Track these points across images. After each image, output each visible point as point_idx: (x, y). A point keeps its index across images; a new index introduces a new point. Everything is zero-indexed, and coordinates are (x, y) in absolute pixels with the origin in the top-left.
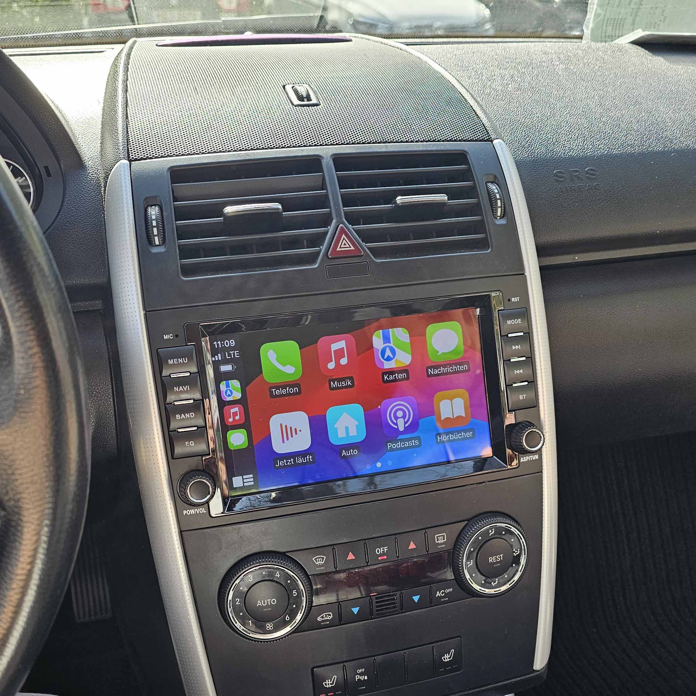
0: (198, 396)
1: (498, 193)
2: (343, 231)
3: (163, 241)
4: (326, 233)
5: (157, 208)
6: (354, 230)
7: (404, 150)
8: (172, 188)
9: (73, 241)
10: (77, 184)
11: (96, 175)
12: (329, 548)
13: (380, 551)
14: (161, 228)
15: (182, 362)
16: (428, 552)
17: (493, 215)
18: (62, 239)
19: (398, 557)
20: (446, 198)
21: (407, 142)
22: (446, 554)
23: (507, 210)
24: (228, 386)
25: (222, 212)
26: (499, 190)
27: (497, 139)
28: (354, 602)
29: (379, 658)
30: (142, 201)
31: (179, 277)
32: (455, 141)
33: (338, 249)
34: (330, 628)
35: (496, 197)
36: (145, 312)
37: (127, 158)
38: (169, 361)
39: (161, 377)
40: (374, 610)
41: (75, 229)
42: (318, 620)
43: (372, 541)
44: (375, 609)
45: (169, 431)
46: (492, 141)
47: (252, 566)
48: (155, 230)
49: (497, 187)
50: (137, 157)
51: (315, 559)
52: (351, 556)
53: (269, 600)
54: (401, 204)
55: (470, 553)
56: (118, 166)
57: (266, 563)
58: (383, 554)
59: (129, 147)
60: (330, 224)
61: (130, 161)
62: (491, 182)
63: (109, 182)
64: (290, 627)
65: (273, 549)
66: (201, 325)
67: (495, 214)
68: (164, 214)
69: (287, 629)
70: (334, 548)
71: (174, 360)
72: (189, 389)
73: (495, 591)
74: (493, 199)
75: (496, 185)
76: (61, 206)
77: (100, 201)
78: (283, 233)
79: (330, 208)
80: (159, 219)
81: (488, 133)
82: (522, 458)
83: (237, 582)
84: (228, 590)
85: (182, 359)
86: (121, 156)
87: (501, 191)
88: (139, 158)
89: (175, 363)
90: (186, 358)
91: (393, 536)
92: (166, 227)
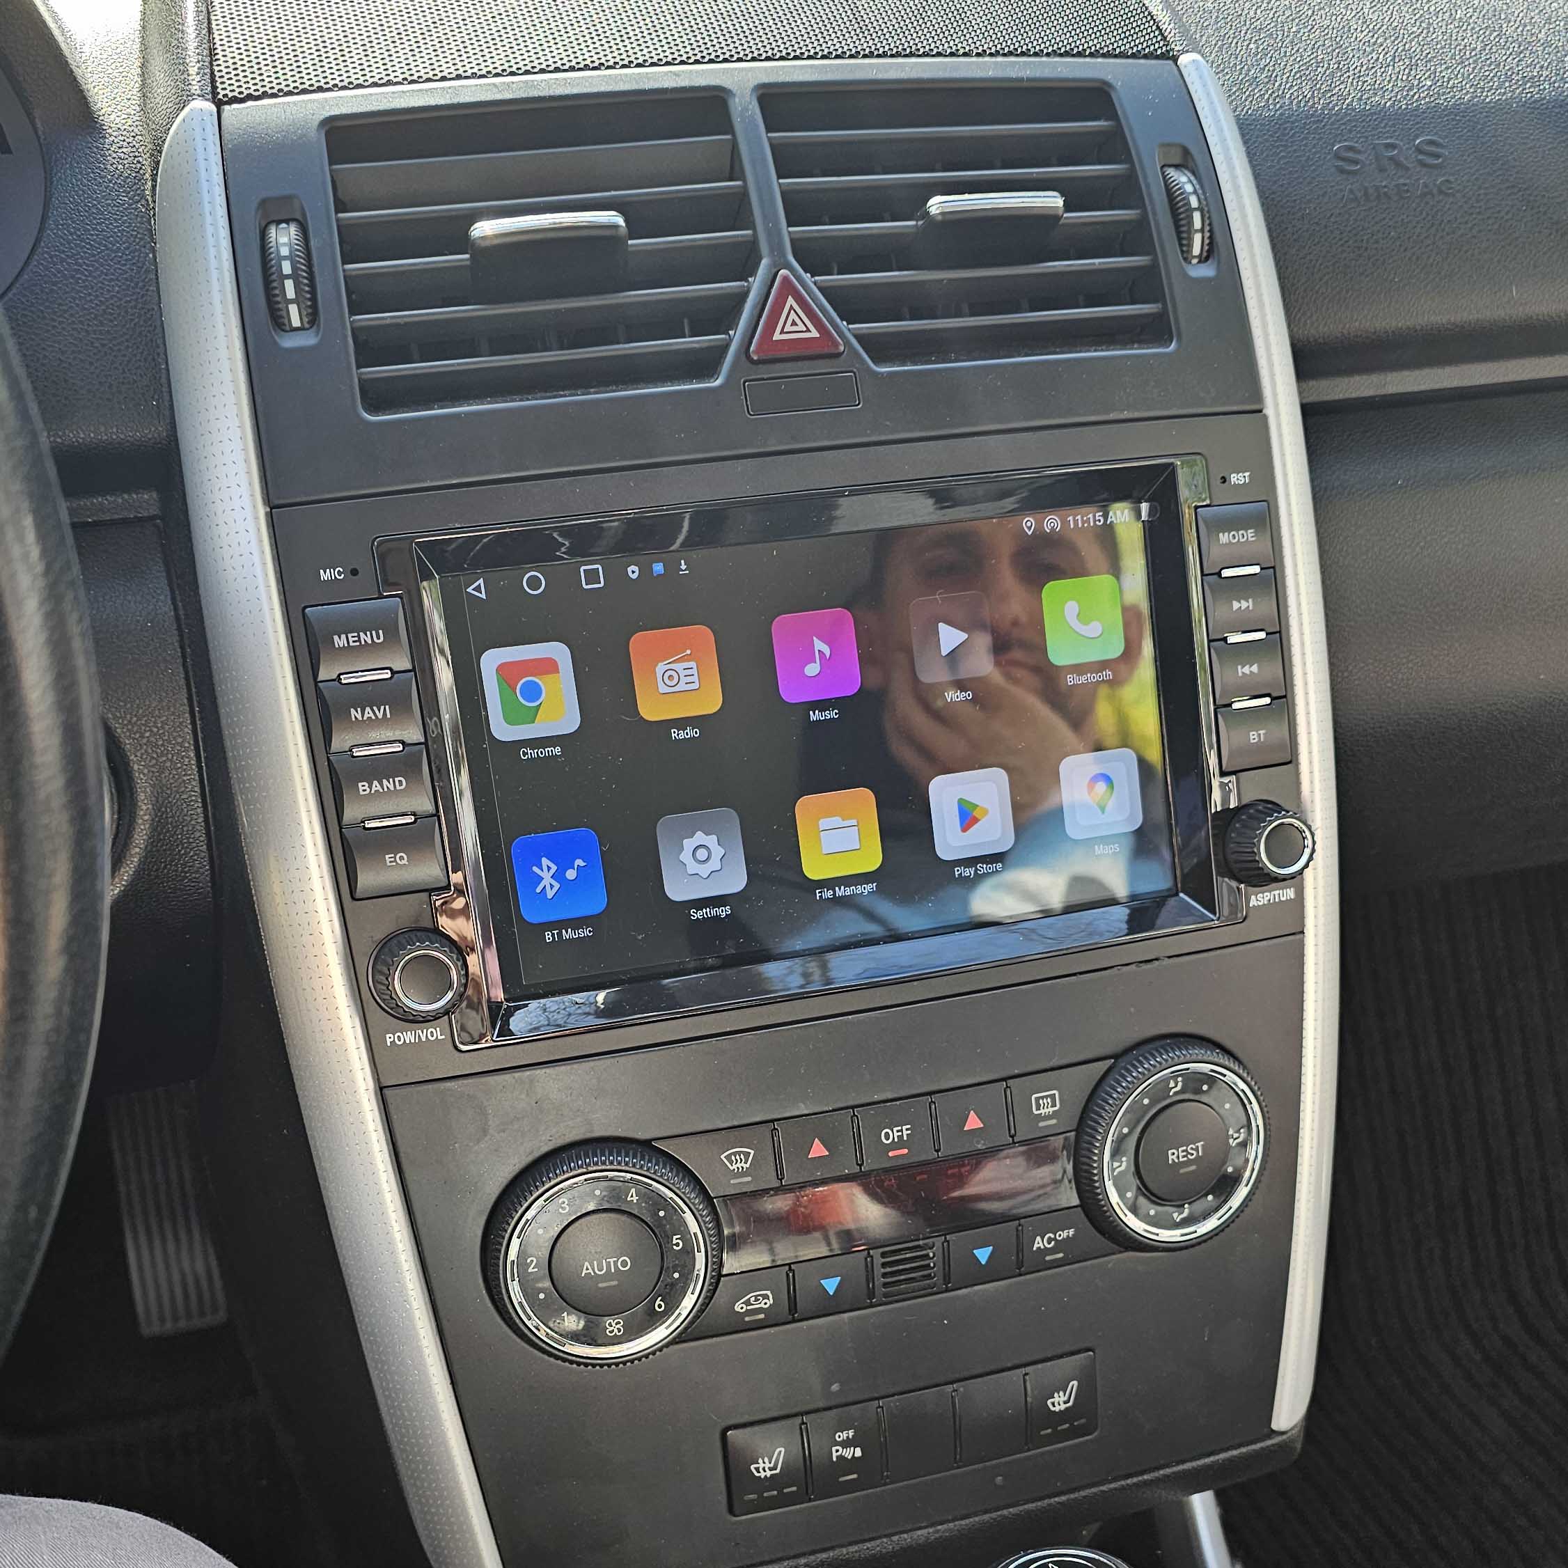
0: (413, 733)
1: (1195, 192)
2: (788, 288)
3: (313, 317)
4: (744, 295)
5: (293, 229)
6: (820, 289)
7: (947, 75)
8: (332, 177)
9: (73, 322)
10: (81, 173)
12: (762, 1128)
13: (891, 1135)
14: (306, 282)
15: (369, 641)
16: (1012, 1136)
17: (1182, 252)
18: (44, 318)
19: (937, 1151)
20: (1060, 202)
21: (952, 54)
22: (1060, 1143)
23: (1219, 238)
25: (467, 237)
26: (1197, 187)
27: (1187, 51)
28: (828, 1264)
29: (890, 1405)
30: (253, 213)
31: (358, 416)
32: (1079, 54)
33: (777, 336)
34: (767, 1330)
35: (1189, 203)
36: (268, 510)
37: (210, 96)
38: (336, 638)
39: (316, 682)
40: (876, 1283)
41: (78, 292)
42: (737, 1308)
43: (872, 1111)
44: (879, 1281)
45: (341, 828)
46: (1175, 59)
47: (566, 1176)
48: (290, 286)
49: (1192, 178)
50: (236, 94)
51: (728, 1157)
52: (818, 1150)
53: (612, 1260)
54: (939, 218)
55: (1121, 1139)
56: (186, 117)
57: (604, 1167)
58: (900, 1143)
59: (216, 68)
60: (753, 273)
61: (219, 104)
62: (1176, 166)
63: (165, 161)
64: (667, 1328)
65: (620, 1132)
66: (416, 543)
67: (1185, 249)
68: (312, 243)
69: (659, 1334)
70: (775, 1129)
71: (350, 635)
72: (389, 716)
73: (1182, 1235)
74: (1182, 210)
75: (1189, 174)
76: (41, 230)
77: (142, 217)
78: (630, 296)
79: (754, 229)
80: (298, 256)
81: (1164, 38)
82: (1253, 897)
83: (529, 1215)
84: (507, 1236)
85: (368, 633)
86: (193, 91)
87: (1202, 187)
88: (242, 96)
89: (351, 644)
90: (381, 632)
91: (925, 1098)
92: (318, 280)
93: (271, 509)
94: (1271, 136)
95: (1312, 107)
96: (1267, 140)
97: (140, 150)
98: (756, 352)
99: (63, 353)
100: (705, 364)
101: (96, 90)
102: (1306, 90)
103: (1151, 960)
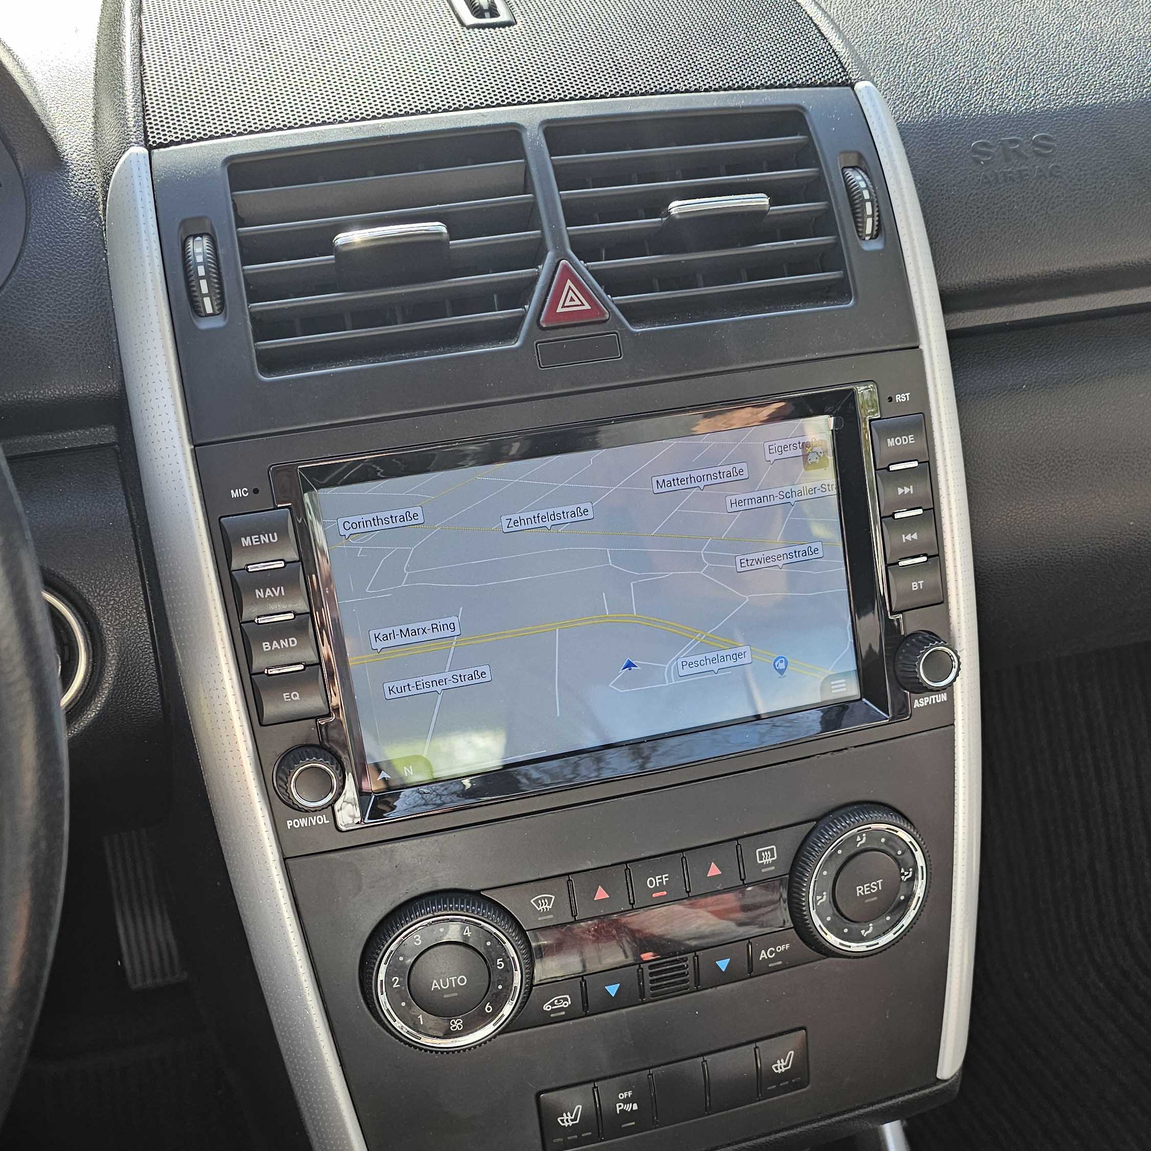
0: (301, 605)
1: (867, 188)
2: (567, 272)
3: (221, 306)
4: (534, 279)
5: (205, 240)
6: (589, 272)
7: (683, 107)
8: (233, 200)
9: (49, 311)
10: (51, 200)
11: (86, 180)
12: (561, 879)
13: (654, 882)
14: (216, 281)
15: (267, 541)
16: (743, 880)
17: (858, 232)
18: (28, 309)
19: (688, 892)
20: (766, 201)
21: (687, 91)
22: (778, 883)
23: (885, 220)
25: (332, 244)
26: (869, 183)
27: (861, 80)
28: (611, 973)
29: (658, 1072)
30: (176, 228)
31: (256, 377)
32: (781, 86)
33: (559, 310)
34: (566, 1022)
35: (862, 196)
36: (193, 447)
37: (143, 143)
38: (243, 539)
39: (230, 572)
40: (646, 987)
41: (52, 288)
42: (545, 1008)
43: (640, 865)
44: (648, 985)
45: (251, 675)
46: (852, 86)
47: (419, 919)
48: (204, 284)
49: (865, 176)
50: (162, 140)
51: (536, 901)
52: (601, 894)
53: (453, 978)
54: (678, 217)
55: (822, 879)
56: (126, 159)
57: (444, 913)
58: (660, 888)
59: (148, 121)
60: (541, 261)
61: (150, 149)
62: (853, 168)
63: (111, 191)
64: (494, 1025)
65: (457, 886)
66: (301, 469)
67: (860, 230)
68: (220, 252)
69: (489, 1029)
70: (569, 880)
71: (253, 537)
72: (283, 594)
73: (869, 946)
74: (857, 201)
75: (863, 174)
76: (23, 244)
77: (97, 231)
78: (451, 282)
79: (542, 229)
80: (209, 262)
81: (844, 70)
82: (916, 701)
83: (393, 947)
84: (377, 963)
85: (266, 535)
86: (131, 139)
87: (873, 184)
88: (166, 142)
89: (254, 543)
90: (275, 534)
91: (678, 855)
92: (224, 278)
93: (195, 446)
94: (925, 137)
95: (955, 114)
96: (922, 140)
97: (94, 180)
98: (544, 321)
99: (43, 333)
100: (508, 330)
101: (62, 136)
102: (951, 100)
103: (842, 750)
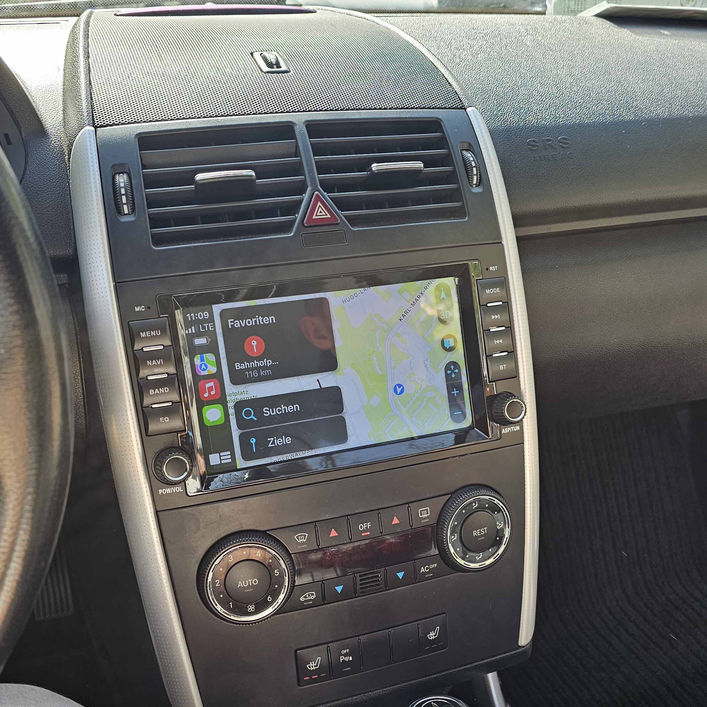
1: (474, 160)
2: (318, 199)
3: (133, 210)
4: (301, 201)
5: (125, 176)
6: (330, 198)
7: (378, 117)
8: (140, 156)
10: (40, 152)
11: (59, 143)
12: (311, 525)
13: (362, 527)
14: (130, 196)
15: (155, 334)
16: (411, 526)
17: (469, 183)
19: (381, 533)
20: (422, 165)
21: (380, 109)
22: (430, 529)
23: (483, 177)
24: (202, 360)
25: (194, 180)
26: (475, 158)
27: (470, 106)
28: (336, 581)
29: (363, 638)
30: (110, 168)
31: (150, 247)
32: (429, 108)
33: (314, 217)
34: (313, 608)
35: (471, 165)
37: (92, 125)
38: (141, 333)
39: (133, 351)
41: (38, 199)
42: (301, 599)
43: (355, 517)
44: (359, 587)
45: (142, 408)
46: (465, 109)
47: (232, 546)
48: (124, 198)
49: (473, 155)
50: (102, 124)
51: (297, 537)
52: (334, 533)
53: (250, 580)
54: (376, 171)
55: (454, 527)
56: (83, 132)
57: (247, 542)
58: (366, 530)
59: (94, 114)
60: (304, 192)
61: (96, 128)
62: (466, 150)
63: (74, 149)
64: (272, 608)
65: (253, 528)
66: (174, 296)
67: (470, 181)
68: (133, 182)
69: (270, 611)
70: (316, 525)
71: (147, 332)
72: (162, 364)
73: (479, 566)
74: (469, 167)
75: (471, 153)
76: (24, 175)
77: (64, 169)
78: (256, 200)
79: (305, 176)
80: (127, 187)
81: (461, 101)
82: (503, 430)
83: (217, 562)
84: (208, 571)
85: (154, 331)
86: (85, 123)
87: (476, 159)
88: (105, 125)
89: (147, 336)
90: (159, 331)
91: (376, 511)
92: (135, 196)
93: (116, 283)
94: (503, 136)
95: (519, 125)
97: (63, 143)
98: (306, 223)
100: (285, 227)
102: (516, 118)
103: (464, 455)
